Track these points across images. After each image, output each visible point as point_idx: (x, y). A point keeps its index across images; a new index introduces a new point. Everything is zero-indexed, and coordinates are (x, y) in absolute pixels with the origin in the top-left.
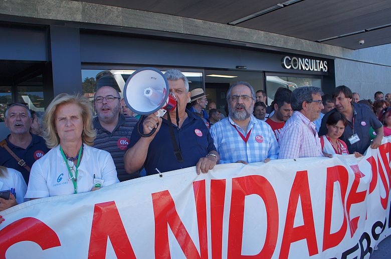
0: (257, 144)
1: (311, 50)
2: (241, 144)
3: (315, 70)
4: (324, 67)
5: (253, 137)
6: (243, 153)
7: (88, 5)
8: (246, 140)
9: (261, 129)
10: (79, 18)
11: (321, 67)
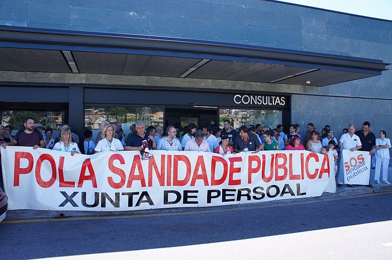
0: (174, 146)
1: (262, 89)
2: (170, 146)
3: (269, 104)
4: (281, 101)
5: (173, 144)
6: (167, 147)
7: (89, 75)
8: (171, 145)
9: (176, 141)
10: (84, 82)
11: (276, 102)
